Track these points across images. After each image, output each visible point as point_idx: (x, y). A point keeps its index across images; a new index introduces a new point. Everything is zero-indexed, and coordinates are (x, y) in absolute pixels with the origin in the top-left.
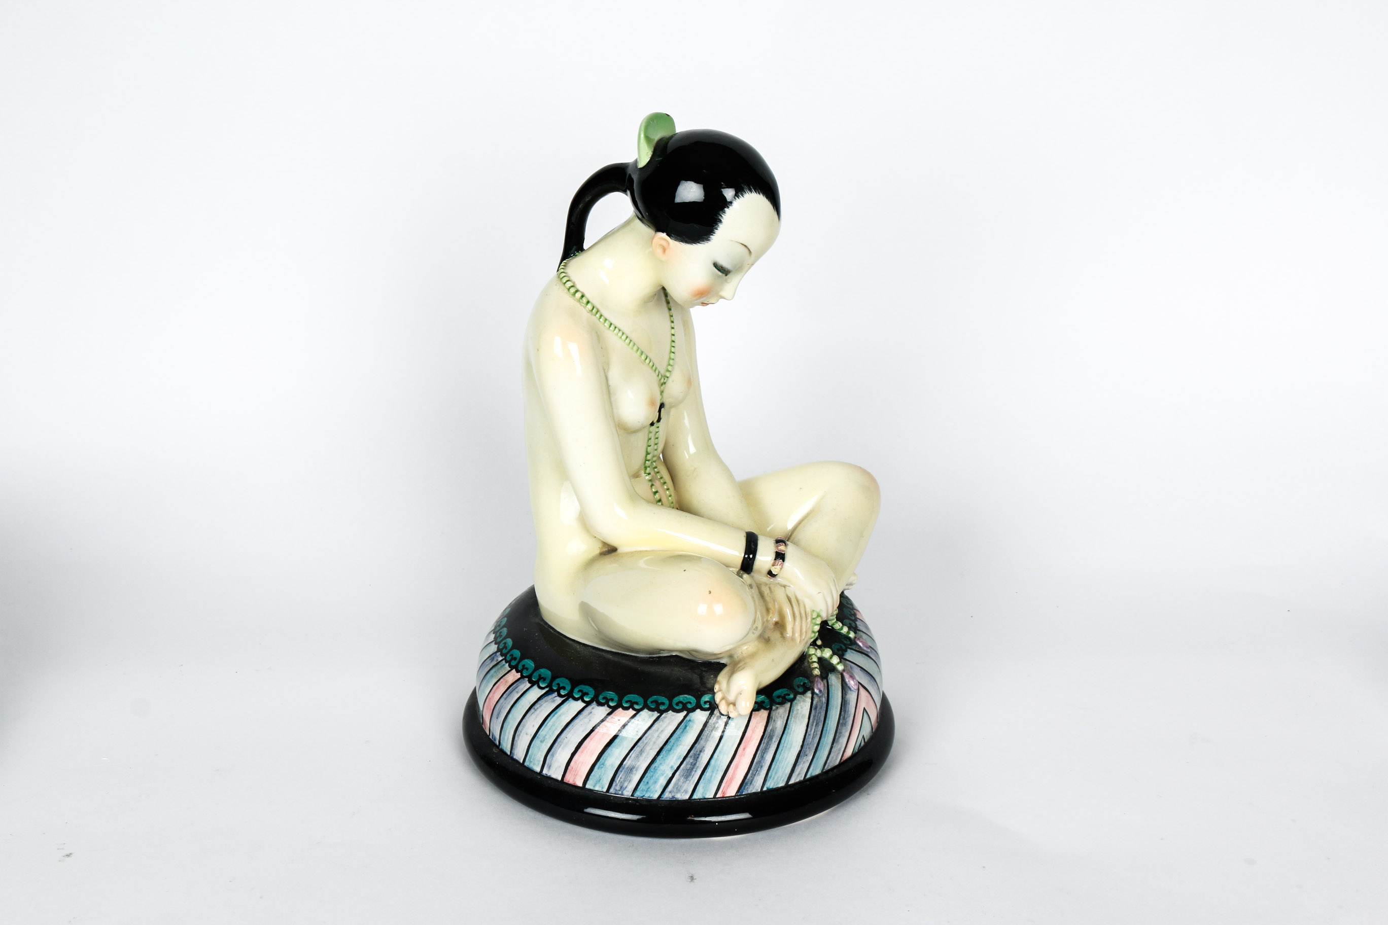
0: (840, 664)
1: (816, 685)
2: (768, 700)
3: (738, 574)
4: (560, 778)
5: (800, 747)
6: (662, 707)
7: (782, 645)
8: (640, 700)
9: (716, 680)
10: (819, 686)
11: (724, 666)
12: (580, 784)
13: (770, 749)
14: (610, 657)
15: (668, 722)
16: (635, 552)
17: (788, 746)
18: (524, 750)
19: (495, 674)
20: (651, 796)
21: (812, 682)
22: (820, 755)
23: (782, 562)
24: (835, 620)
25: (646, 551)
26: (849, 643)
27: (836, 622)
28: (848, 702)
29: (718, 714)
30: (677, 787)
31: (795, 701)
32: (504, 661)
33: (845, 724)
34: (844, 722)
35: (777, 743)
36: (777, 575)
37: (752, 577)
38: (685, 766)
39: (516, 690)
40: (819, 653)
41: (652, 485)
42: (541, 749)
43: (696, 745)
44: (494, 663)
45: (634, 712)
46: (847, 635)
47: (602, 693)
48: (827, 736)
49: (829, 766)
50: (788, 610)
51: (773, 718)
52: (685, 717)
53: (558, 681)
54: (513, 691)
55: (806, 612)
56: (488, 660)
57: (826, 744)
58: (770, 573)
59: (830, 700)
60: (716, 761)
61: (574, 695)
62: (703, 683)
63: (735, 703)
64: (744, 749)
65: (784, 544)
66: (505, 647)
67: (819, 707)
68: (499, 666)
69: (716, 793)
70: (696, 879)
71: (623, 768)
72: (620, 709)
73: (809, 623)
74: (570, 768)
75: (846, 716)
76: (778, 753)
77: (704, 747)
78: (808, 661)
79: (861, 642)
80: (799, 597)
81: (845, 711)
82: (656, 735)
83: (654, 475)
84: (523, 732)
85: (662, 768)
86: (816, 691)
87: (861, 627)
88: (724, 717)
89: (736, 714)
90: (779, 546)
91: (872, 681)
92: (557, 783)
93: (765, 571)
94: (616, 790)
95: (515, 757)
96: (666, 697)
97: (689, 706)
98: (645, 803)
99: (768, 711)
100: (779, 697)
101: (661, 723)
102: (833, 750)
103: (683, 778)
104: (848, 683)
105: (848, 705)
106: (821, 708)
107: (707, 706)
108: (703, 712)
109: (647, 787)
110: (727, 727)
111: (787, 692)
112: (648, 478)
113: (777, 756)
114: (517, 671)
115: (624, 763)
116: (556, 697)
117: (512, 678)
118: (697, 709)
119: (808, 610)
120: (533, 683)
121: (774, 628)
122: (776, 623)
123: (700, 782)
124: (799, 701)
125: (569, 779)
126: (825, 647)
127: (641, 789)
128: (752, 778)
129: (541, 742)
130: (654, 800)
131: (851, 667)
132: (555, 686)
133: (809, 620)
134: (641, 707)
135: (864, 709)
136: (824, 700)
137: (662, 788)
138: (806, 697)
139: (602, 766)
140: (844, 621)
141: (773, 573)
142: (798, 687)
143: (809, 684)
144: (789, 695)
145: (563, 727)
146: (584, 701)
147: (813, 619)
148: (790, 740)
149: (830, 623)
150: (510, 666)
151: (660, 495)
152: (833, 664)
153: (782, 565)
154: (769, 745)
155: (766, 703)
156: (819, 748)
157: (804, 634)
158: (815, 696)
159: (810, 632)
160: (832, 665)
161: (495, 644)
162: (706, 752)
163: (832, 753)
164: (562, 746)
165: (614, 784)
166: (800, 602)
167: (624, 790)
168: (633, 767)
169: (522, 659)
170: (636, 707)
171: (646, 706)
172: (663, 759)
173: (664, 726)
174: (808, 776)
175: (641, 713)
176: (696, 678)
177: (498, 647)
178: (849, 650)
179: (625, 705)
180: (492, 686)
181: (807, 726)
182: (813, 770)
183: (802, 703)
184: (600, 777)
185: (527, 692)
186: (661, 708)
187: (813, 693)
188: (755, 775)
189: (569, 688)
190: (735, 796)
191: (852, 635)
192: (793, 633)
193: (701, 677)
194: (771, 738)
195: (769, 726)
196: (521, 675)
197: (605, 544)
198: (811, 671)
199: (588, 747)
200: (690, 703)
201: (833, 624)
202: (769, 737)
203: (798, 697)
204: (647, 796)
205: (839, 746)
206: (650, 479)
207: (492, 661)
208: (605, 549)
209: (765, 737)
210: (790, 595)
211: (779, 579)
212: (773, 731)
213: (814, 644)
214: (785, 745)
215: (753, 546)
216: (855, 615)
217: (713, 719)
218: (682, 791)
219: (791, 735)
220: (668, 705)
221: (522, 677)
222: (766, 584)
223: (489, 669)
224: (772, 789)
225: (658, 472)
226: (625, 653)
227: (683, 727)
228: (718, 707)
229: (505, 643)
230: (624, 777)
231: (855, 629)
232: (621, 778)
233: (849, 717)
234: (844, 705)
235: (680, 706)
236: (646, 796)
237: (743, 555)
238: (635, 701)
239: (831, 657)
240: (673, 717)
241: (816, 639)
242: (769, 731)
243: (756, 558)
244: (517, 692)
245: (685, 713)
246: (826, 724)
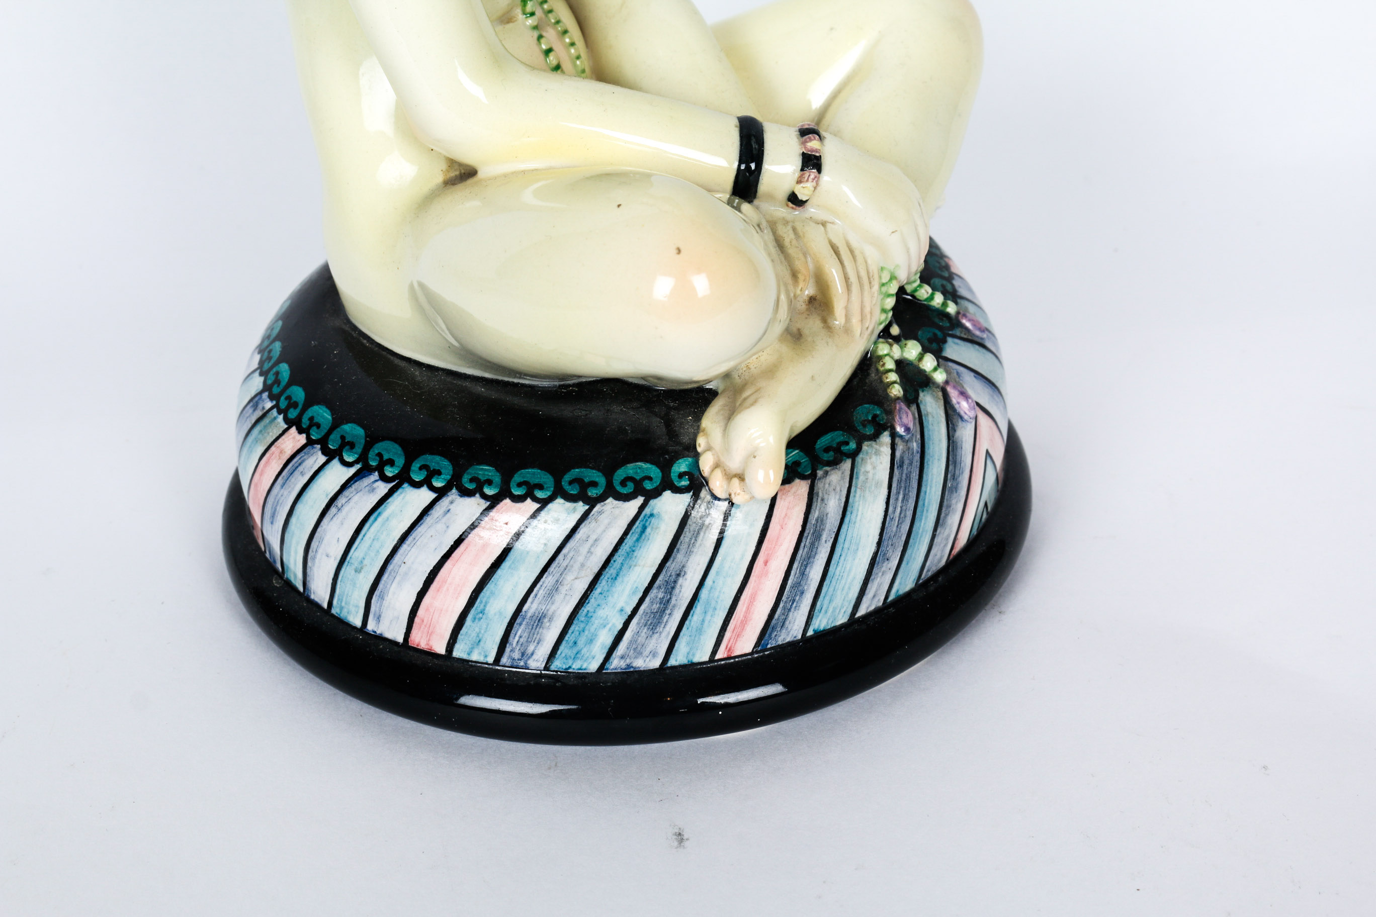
0: (940, 370)
1: (897, 418)
2: (807, 459)
3: (730, 203)
4: (400, 639)
5: (875, 545)
6: (593, 492)
7: (827, 343)
8: (547, 479)
9: (699, 427)
10: (905, 420)
11: (712, 395)
12: (441, 649)
13: (817, 557)
14: (481, 389)
15: (606, 521)
16: (513, 173)
17: (853, 547)
18: (327, 584)
19: (260, 436)
20: (584, 667)
21: (890, 413)
22: (913, 555)
23: (816, 174)
24: (918, 282)
25: (536, 170)
26: (948, 325)
27: (920, 286)
28: (959, 444)
29: (709, 497)
30: (634, 646)
31: (861, 456)
32: (275, 410)
33: (955, 489)
34: (955, 484)
35: (830, 544)
36: (807, 201)
37: (757, 208)
38: (648, 607)
39: (300, 468)
40: (896, 351)
41: (540, 37)
42: (358, 585)
43: (668, 564)
44: (259, 413)
45: (537, 506)
46: (942, 309)
47: (467, 469)
48: (924, 518)
49: (928, 571)
50: (834, 271)
51: (820, 494)
52: (642, 508)
53: (378, 448)
54: (294, 471)
55: (868, 272)
56: (248, 407)
57: (923, 531)
58: (794, 199)
59: (926, 445)
60: (710, 592)
61: (412, 475)
62: (672, 434)
63: (743, 474)
64: (766, 563)
65: (817, 137)
66: (277, 382)
67: (906, 462)
68: (266, 421)
69: (715, 651)
70: (687, 839)
71: (524, 619)
72: (507, 501)
73: (876, 295)
74: (417, 620)
75: (957, 472)
76: (833, 562)
77: (683, 567)
78: (877, 370)
79: (969, 320)
80: (855, 244)
81: (955, 463)
82: (584, 550)
83: (543, 16)
84: (320, 551)
85: (601, 613)
86: (900, 430)
87: (962, 292)
88: (720, 503)
89: (747, 497)
90: (807, 142)
91: (995, 396)
92: (396, 648)
93: (783, 193)
94: (514, 659)
95: (312, 597)
96: (599, 470)
97: (648, 485)
98: (573, 682)
99: (809, 481)
100: (827, 450)
101: (593, 524)
102: (936, 541)
103: (645, 630)
104: (957, 406)
105: (959, 450)
106: (911, 464)
107: (685, 483)
108: (678, 495)
109: (575, 651)
110: (728, 523)
111: (842, 439)
112: (530, 22)
113: (832, 569)
114: (300, 431)
115: (525, 608)
116: (376, 481)
117: (291, 445)
118: (665, 490)
119: (874, 269)
120: (330, 455)
121: (808, 310)
122: (812, 300)
123: (681, 634)
124: (867, 453)
125: (419, 639)
126: (907, 338)
127: (563, 655)
128: (783, 617)
129: (356, 571)
130: (591, 673)
131: (958, 373)
132: (374, 460)
133: (876, 287)
134: (549, 493)
135: (987, 452)
136: (915, 446)
137: (605, 651)
138: (881, 445)
139: (481, 615)
140: (932, 282)
141: (800, 198)
142: (864, 426)
143: (883, 418)
144: (847, 443)
145: (395, 542)
146: (432, 488)
147: (883, 285)
148: (855, 535)
149: (909, 289)
150: (286, 420)
151: (557, 58)
152: (925, 371)
153: (817, 180)
154: (814, 550)
155: (803, 466)
156: (911, 541)
157: (869, 316)
158: (897, 440)
159: (877, 311)
160: (922, 373)
161: (261, 375)
162: (689, 575)
163: (934, 546)
164: (398, 578)
165: (508, 649)
166: (857, 253)
167: (529, 658)
168: (544, 616)
169: (308, 404)
170: (540, 494)
171: (559, 492)
172: (602, 596)
173: (599, 530)
174: (892, 597)
175: (550, 506)
176: (657, 425)
177: (265, 382)
178: (950, 340)
179: (517, 492)
180: (257, 461)
181: (888, 503)
182: (900, 584)
183: (874, 458)
184: (478, 636)
185: (321, 473)
186: (590, 494)
187: (894, 435)
188: (790, 610)
189: (400, 462)
190: (752, 653)
191: (952, 309)
192: (848, 318)
193: (669, 423)
194: (817, 536)
195: (812, 511)
196: (308, 438)
197: (452, 163)
198: (885, 390)
199: (449, 580)
200: (650, 479)
201: (915, 290)
202: (813, 533)
203: (865, 446)
204: (576, 666)
205: (947, 532)
206: (535, 24)
207: (254, 410)
208: (454, 173)
209: (805, 535)
210: (835, 241)
211: (811, 210)
212: (821, 520)
213: (885, 334)
214: (846, 546)
215: (755, 146)
216: (947, 267)
217: (700, 509)
218: (646, 653)
219: (857, 525)
220: (604, 488)
221: (310, 442)
222: (786, 222)
223: (250, 426)
224: (824, 630)
225: (550, 11)
226: (511, 380)
227: (639, 530)
228: (707, 484)
229: (277, 373)
230: (526, 634)
231: (952, 295)
232: (520, 637)
233: (962, 473)
234: (953, 450)
235: (630, 488)
236: (574, 667)
237: (736, 164)
238: (537, 481)
239: (920, 358)
240: (617, 511)
241: (889, 325)
242: (814, 522)
243: (763, 170)
244: (302, 474)
245: (640, 500)
246: (922, 494)
